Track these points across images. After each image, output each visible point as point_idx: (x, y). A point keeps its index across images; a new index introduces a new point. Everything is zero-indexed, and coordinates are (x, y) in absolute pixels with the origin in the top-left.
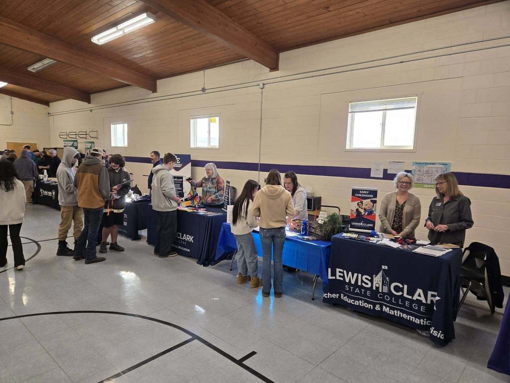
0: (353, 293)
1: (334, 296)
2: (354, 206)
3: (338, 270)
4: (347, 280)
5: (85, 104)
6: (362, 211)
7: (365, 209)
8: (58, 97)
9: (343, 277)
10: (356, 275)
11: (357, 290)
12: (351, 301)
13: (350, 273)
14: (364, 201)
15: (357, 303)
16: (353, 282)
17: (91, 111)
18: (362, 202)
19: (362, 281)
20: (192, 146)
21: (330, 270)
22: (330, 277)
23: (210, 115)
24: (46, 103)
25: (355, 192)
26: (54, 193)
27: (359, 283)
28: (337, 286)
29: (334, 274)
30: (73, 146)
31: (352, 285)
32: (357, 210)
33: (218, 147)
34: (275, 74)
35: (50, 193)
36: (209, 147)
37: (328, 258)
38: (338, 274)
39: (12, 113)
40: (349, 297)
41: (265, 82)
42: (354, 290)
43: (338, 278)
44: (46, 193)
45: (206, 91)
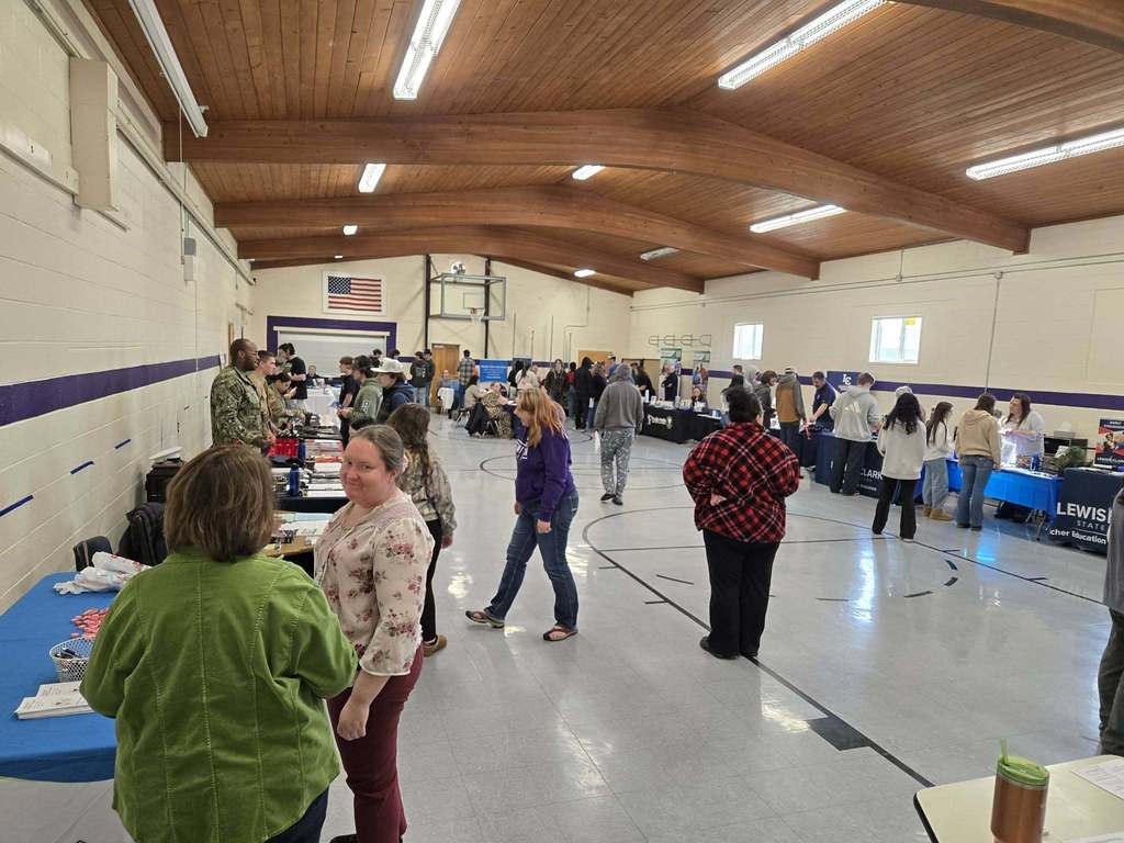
0: (1086, 528)
1: (1063, 533)
2: (1102, 438)
3: (1069, 505)
4: (1080, 516)
5: (695, 295)
6: (1112, 445)
7: (1115, 443)
8: (644, 284)
9: (1076, 512)
10: (1089, 508)
11: (1090, 525)
12: (1082, 537)
13: (1083, 508)
14: (1115, 433)
15: (1089, 539)
16: (1086, 517)
17: (704, 305)
18: (1112, 435)
19: (1097, 515)
20: (872, 359)
21: (1059, 504)
22: (1059, 513)
23: (906, 315)
24: (629, 292)
25: (1103, 422)
26: (670, 420)
27: (1093, 518)
28: (1068, 522)
29: (1064, 508)
30: (674, 357)
31: (1084, 520)
32: (1105, 443)
33: (916, 362)
34: (1022, 258)
35: (663, 421)
36: (901, 362)
37: (1058, 492)
38: (1069, 509)
39: (588, 309)
40: (1081, 533)
41: (1003, 269)
42: (1087, 525)
43: (1069, 514)
44: (656, 420)
45: (904, 280)
